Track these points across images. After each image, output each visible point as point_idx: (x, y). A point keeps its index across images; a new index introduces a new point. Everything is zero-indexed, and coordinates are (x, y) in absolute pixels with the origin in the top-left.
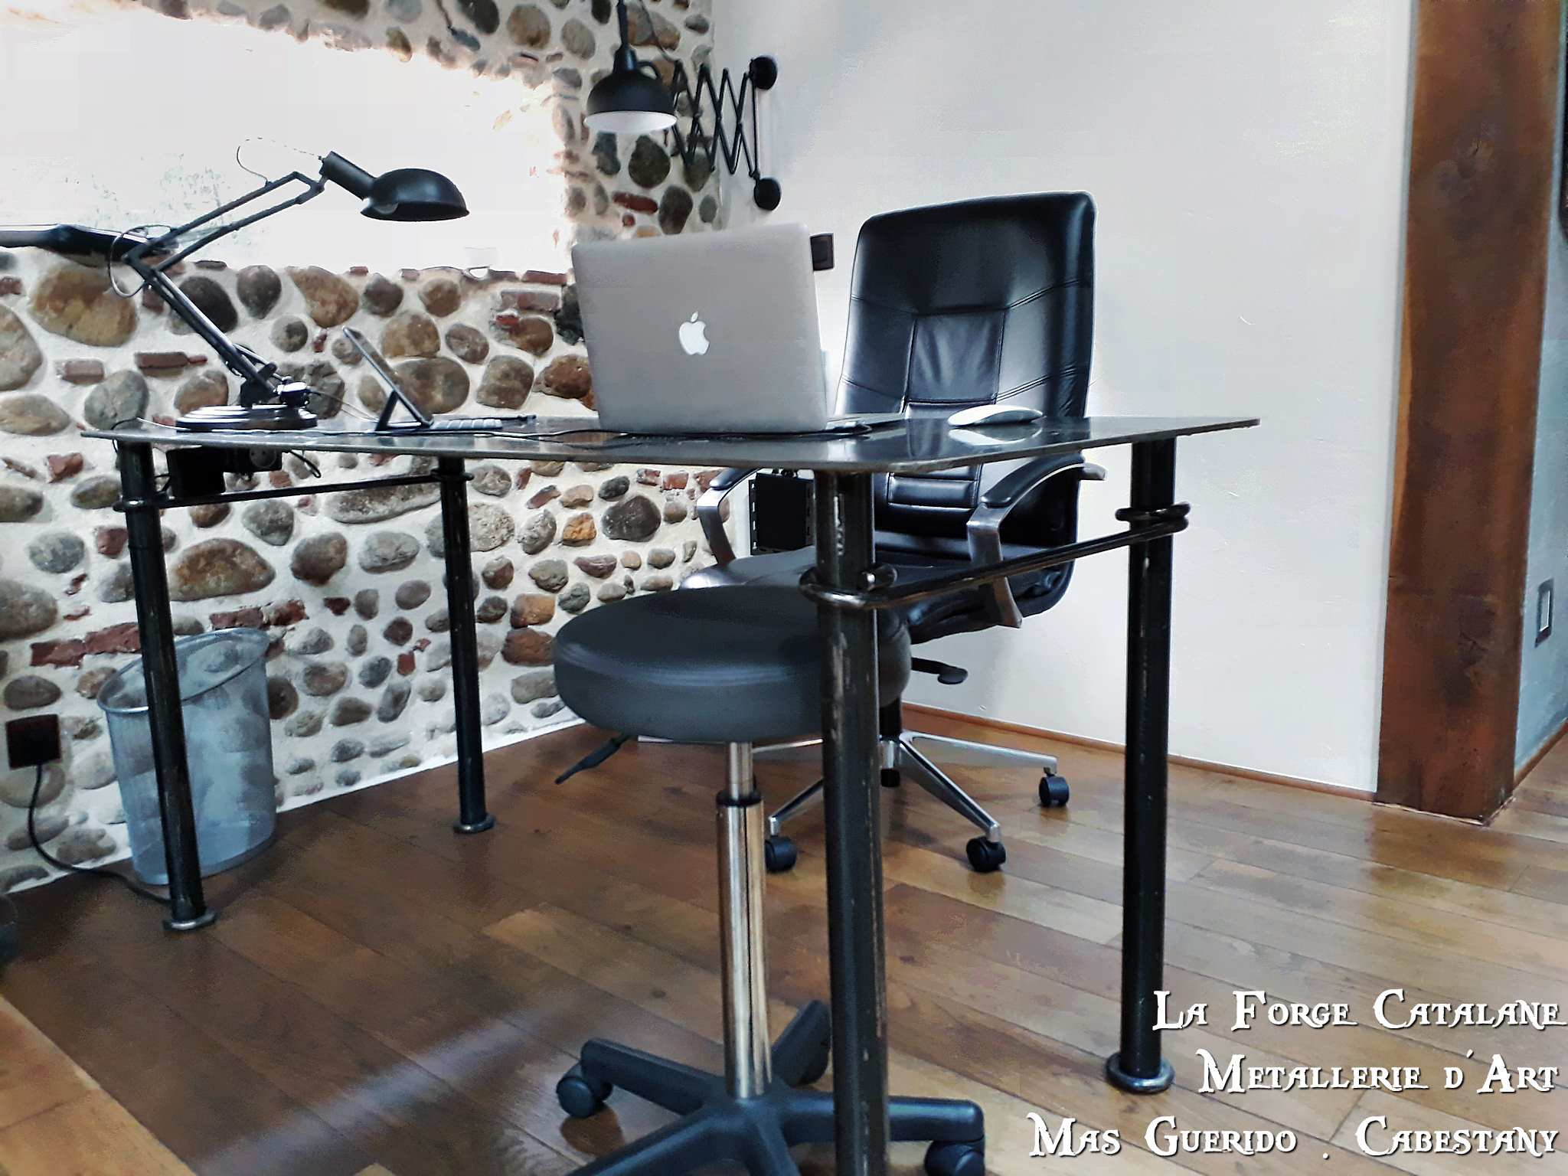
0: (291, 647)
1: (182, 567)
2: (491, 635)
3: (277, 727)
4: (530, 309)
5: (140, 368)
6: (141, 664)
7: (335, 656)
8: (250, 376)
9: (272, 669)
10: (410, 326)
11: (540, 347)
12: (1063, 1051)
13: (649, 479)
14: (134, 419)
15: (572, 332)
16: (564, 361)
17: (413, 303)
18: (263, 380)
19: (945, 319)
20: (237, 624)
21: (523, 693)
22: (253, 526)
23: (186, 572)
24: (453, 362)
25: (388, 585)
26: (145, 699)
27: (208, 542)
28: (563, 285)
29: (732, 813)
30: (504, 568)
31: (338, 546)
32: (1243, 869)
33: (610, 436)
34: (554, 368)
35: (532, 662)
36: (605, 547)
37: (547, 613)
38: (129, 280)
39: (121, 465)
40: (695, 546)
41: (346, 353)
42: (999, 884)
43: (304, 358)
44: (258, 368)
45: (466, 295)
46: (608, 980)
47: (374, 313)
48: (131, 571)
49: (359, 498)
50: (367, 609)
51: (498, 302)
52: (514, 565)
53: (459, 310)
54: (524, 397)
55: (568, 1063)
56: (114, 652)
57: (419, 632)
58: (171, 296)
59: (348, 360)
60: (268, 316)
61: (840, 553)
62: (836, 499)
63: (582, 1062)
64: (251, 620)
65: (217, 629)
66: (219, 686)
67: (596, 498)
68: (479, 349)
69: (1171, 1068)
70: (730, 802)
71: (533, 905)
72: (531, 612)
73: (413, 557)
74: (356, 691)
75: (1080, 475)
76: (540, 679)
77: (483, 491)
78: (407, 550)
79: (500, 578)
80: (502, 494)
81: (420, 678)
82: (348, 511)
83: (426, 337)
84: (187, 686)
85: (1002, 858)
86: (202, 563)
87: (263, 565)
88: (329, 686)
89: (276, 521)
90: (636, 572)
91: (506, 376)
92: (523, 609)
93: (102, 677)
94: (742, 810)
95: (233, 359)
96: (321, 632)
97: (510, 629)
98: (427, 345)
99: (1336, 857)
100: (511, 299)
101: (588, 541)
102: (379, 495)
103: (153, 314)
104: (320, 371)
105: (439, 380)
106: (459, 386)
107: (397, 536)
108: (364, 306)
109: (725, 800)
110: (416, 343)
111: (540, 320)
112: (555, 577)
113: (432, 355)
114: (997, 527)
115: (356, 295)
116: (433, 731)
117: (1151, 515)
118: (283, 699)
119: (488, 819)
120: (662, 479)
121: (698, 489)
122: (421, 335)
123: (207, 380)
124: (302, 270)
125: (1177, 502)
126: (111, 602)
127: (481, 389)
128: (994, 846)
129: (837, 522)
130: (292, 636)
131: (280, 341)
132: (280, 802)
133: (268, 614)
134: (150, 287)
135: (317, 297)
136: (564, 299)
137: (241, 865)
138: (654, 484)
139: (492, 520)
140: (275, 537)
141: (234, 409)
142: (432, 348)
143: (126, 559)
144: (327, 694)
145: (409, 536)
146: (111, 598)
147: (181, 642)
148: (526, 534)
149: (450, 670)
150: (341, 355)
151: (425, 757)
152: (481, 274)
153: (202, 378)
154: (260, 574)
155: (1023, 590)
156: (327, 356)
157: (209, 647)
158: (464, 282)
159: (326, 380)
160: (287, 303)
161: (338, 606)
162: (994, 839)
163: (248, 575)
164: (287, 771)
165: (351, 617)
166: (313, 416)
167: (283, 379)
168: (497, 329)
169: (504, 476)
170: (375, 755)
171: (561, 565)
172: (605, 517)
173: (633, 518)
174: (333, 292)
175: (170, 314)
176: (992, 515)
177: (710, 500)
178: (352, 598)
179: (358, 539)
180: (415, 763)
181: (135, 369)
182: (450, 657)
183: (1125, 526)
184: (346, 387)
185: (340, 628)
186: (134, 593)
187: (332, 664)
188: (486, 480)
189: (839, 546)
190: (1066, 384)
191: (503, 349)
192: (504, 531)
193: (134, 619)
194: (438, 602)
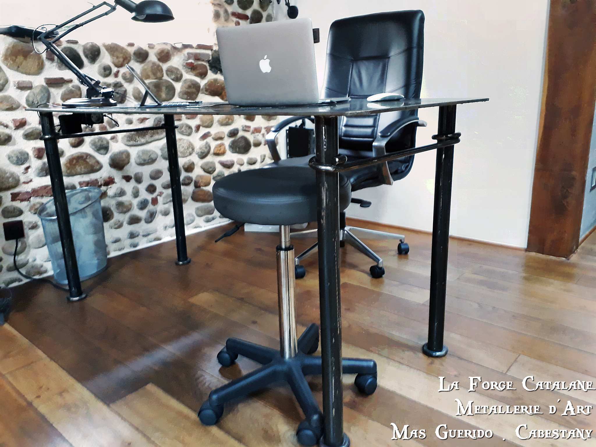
0: (110, 194)
1: (67, 163)
2: (187, 190)
3: (106, 225)
4: (198, 59)
5: (47, 84)
6: (53, 200)
7: (127, 198)
8: (90, 86)
9: (103, 203)
10: (152, 67)
11: (203, 75)
12: (406, 342)
13: (247, 129)
14: (45, 104)
15: (215, 69)
16: (212, 81)
17: (153, 58)
18: (95, 87)
19: (365, 62)
20: (89, 185)
21: (200, 213)
22: (93, 147)
23: (68, 165)
24: (169, 82)
25: (146, 171)
26: (55, 213)
27: (77, 153)
28: (212, 50)
29: (282, 253)
30: (191, 164)
31: (127, 155)
32: (475, 276)
33: (233, 106)
34: (208, 84)
35: (203, 201)
36: (230, 156)
37: (208, 182)
38: (40, 47)
39: (42, 122)
40: (265, 156)
41: (127, 78)
42: (382, 283)
43: (111, 80)
44: (93, 83)
45: (174, 55)
46: (236, 317)
47: (138, 62)
48: (47, 164)
49: (134, 136)
50: (139, 180)
51: (186, 57)
52: (195, 163)
53: (171, 61)
54: (197, 95)
55: (221, 347)
56: (42, 196)
57: (159, 189)
58: (58, 53)
59: (128, 81)
60: (96, 63)
61: (325, 150)
62: (324, 128)
63: (227, 347)
64: (94, 184)
65: (81, 187)
66: (84, 209)
67: (226, 137)
68: (179, 76)
69: (447, 348)
70: (281, 249)
71: (207, 291)
72: (202, 182)
73: (155, 160)
74: (136, 212)
75: (417, 124)
76: (206, 208)
77: (182, 133)
78: (153, 156)
79: (190, 168)
80: (189, 135)
81: (160, 207)
82: (130, 141)
83: (158, 71)
84: (71, 208)
85: (383, 273)
86: (75, 161)
87: (98, 162)
88: (125, 210)
89: (103, 145)
90: (242, 166)
91: (189, 87)
92: (199, 181)
93: (38, 206)
94: (286, 252)
95: (83, 79)
96: (122, 189)
97: (194, 188)
98: (159, 74)
99: (510, 272)
100: (191, 56)
101: (223, 154)
102: (142, 135)
103: (50, 62)
104: (117, 85)
105: (164, 88)
106: (171, 90)
107: (149, 151)
108: (133, 59)
109: (279, 248)
110: (154, 74)
111: (202, 64)
112: (211, 168)
113: (161, 78)
114: (384, 145)
115: (130, 54)
116: (166, 227)
117: (446, 137)
118: (108, 214)
119: (188, 260)
120: (252, 129)
121: (266, 133)
122: (156, 71)
123: (73, 89)
124: (108, 44)
125: (456, 132)
126: (40, 177)
127: (180, 92)
128: (381, 269)
129: (324, 137)
130: (110, 190)
131: (101, 73)
132: (109, 254)
133: (101, 182)
134: (49, 49)
135: (115, 55)
136: (212, 55)
137: (95, 276)
138: (249, 131)
139: (186, 145)
140: (102, 151)
141: (84, 99)
142: (161, 76)
143: (45, 160)
144: (125, 212)
145: (154, 152)
146: (40, 175)
147: (68, 192)
148: (199, 151)
149: (172, 204)
150: (124, 78)
151: (163, 237)
152: (179, 46)
153: (71, 88)
154: (97, 166)
155: (394, 171)
156: (120, 79)
157: (79, 194)
158: (172, 48)
159: (119, 89)
160: (103, 58)
161: (128, 179)
162: (380, 266)
163: (92, 166)
164: (110, 242)
165: (133, 183)
166: (115, 102)
167: (103, 87)
168: (186, 68)
169: (190, 128)
170: (145, 236)
171: (213, 163)
172: (230, 144)
173: (241, 145)
174: (122, 53)
175: (57, 62)
176: (382, 140)
177: (271, 136)
178: (133, 176)
179: (134, 152)
180: (159, 239)
181: (44, 84)
182: (172, 199)
183: (435, 141)
184: (128, 91)
185: (129, 187)
186: (49, 173)
187: (126, 201)
188: (183, 129)
189: (325, 147)
190: (412, 88)
191: (188, 76)
192: (191, 150)
193: (49, 183)
194: (166, 177)
